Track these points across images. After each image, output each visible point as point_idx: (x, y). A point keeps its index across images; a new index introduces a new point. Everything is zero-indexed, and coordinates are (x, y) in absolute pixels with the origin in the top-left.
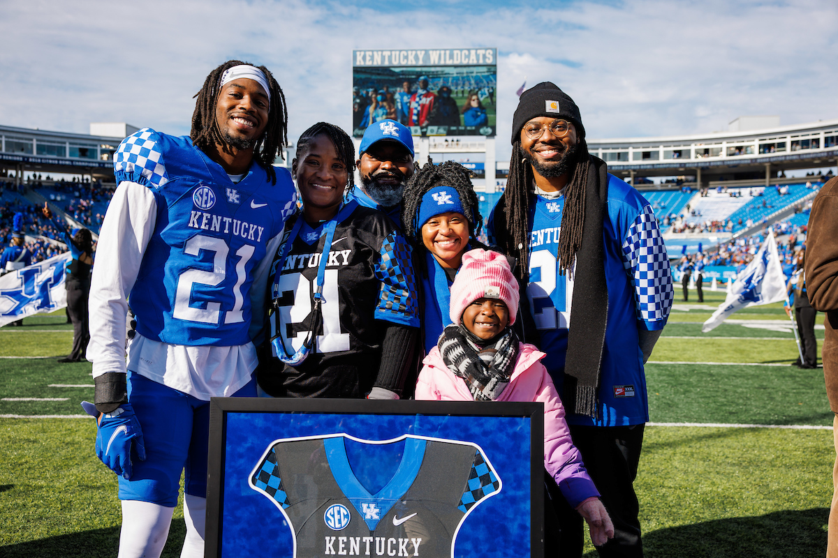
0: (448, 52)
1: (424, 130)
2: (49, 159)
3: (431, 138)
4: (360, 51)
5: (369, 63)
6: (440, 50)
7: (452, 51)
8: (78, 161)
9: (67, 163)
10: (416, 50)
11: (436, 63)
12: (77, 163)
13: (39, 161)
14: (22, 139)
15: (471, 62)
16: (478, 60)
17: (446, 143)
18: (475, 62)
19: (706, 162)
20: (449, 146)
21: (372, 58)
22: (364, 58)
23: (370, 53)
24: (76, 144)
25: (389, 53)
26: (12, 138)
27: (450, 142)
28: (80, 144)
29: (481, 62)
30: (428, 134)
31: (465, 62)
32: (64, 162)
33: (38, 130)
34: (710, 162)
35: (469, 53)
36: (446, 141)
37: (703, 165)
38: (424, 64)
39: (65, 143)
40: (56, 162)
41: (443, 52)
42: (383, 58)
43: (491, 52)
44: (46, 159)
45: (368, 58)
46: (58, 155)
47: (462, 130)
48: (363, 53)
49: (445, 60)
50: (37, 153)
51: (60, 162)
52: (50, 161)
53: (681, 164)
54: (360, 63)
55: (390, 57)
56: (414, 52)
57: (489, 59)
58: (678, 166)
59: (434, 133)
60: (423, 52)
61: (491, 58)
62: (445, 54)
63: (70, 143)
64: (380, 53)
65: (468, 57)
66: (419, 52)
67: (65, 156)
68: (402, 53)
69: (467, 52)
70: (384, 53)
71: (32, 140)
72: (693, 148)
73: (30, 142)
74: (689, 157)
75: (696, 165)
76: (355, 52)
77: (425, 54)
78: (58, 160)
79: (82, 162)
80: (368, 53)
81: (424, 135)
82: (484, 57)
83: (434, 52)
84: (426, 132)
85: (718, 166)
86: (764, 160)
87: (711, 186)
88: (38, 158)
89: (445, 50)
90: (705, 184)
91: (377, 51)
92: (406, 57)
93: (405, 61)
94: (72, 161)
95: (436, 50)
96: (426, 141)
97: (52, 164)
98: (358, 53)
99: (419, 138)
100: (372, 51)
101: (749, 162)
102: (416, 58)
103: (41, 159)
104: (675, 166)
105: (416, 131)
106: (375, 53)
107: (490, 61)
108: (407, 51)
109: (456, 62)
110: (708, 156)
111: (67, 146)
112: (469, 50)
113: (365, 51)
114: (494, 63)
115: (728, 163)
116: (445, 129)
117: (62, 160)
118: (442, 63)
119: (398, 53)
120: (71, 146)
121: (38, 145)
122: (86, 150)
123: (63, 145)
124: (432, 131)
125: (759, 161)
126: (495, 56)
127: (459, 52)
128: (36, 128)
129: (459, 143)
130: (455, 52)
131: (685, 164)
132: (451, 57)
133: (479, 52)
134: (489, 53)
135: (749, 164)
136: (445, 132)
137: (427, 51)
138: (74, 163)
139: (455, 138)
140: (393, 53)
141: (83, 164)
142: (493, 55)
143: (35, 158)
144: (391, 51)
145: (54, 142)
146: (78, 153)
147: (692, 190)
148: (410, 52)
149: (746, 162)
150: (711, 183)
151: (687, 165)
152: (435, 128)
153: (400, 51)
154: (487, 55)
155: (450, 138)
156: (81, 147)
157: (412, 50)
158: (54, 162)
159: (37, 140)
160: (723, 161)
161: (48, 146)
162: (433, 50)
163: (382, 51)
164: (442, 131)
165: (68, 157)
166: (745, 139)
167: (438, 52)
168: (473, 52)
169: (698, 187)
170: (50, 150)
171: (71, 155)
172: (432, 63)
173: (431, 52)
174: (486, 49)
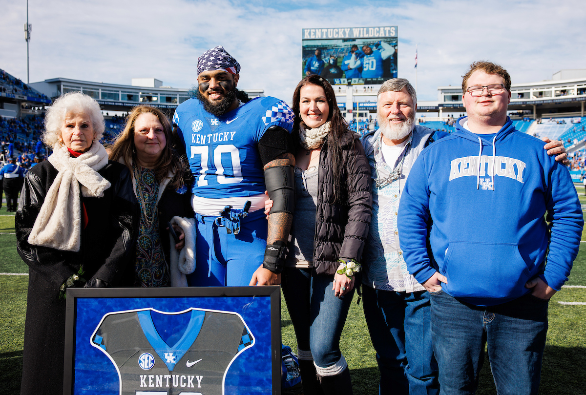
0: (365, 29)
1: (350, 81)
2: (109, 102)
3: (353, 86)
4: (307, 29)
5: (312, 37)
6: (360, 28)
7: (368, 28)
8: (127, 103)
9: (120, 104)
10: (344, 28)
11: (358, 36)
12: (126, 105)
13: (103, 103)
14: (92, 89)
15: (380, 36)
16: (385, 34)
17: (364, 89)
18: (383, 36)
19: (541, 101)
20: (367, 91)
21: (315, 33)
22: (310, 34)
23: (314, 30)
24: (125, 92)
25: (326, 30)
26: (87, 88)
27: (367, 89)
28: (128, 92)
29: (387, 35)
30: (352, 83)
31: (377, 36)
32: (118, 104)
33: (102, 83)
34: (543, 101)
35: (380, 30)
36: (365, 88)
37: (538, 102)
38: (349, 38)
39: (119, 91)
40: (114, 104)
41: (362, 29)
42: (322, 33)
43: (394, 29)
44: (107, 102)
45: (312, 34)
46: (114, 99)
47: (375, 81)
48: (309, 30)
49: (363, 35)
50: (102, 98)
51: (116, 104)
52: (110, 103)
53: (523, 102)
54: (307, 36)
55: (327, 33)
56: (343, 30)
57: (393, 33)
58: (522, 103)
59: (356, 83)
60: (349, 29)
61: (394, 32)
62: (363, 30)
63: (122, 92)
64: (320, 30)
65: (379, 32)
66: (346, 30)
67: (119, 100)
68: (335, 30)
69: (378, 29)
70: (323, 30)
71: (98, 90)
72: (531, 91)
73: (98, 91)
74: (529, 98)
75: (534, 103)
76: (303, 30)
77: (350, 30)
78: (115, 102)
79: (129, 103)
80: (312, 31)
81: (349, 84)
82: (389, 32)
83: (356, 29)
84: (351, 82)
85: (549, 103)
86: (581, 99)
87: (543, 117)
88: (102, 101)
89: (363, 28)
90: (539, 116)
91: (318, 29)
92: (338, 33)
93: (337, 35)
94: (123, 103)
95: (357, 28)
96: (351, 88)
97: (111, 105)
98: (306, 31)
99: (346, 86)
100: (315, 29)
101: (571, 100)
102: (344, 33)
103: (104, 102)
104: (519, 103)
105: (344, 82)
106: (317, 30)
107: (393, 35)
108: (338, 29)
109: (371, 36)
110: (542, 97)
111: (120, 93)
112: (379, 28)
113: (310, 29)
114: (396, 36)
115: (556, 101)
116: (363, 81)
117: (117, 102)
118: (361, 36)
119: (332, 30)
120: (122, 93)
121: (102, 93)
122: (132, 96)
123: (118, 93)
124: (355, 81)
125: (577, 99)
126: (396, 31)
127: (372, 29)
128: (101, 82)
129: (372, 89)
130: (370, 29)
131: (526, 102)
132: (368, 32)
133: (386, 28)
134: (393, 30)
135: (570, 102)
136: (363, 82)
137: (351, 29)
138: (124, 104)
139: (370, 86)
140: (329, 30)
141: (130, 105)
142: (395, 31)
143: (101, 101)
144: (327, 29)
145: (112, 91)
146: (126, 98)
147: (531, 120)
148: (340, 30)
149: (569, 100)
150: (543, 115)
151: (528, 103)
152: (357, 80)
153: (334, 29)
154: (391, 31)
155: (367, 86)
156: (129, 94)
157: (341, 28)
158: (112, 104)
159: (102, 90)
160: (553, 100)
161: (108, 93)
162: (355, 28)
163: (321, 29)
164: (361, 81)
165: (120, 100)
166: (568, 85)
167: (359, 29)
168: (382, 29)
169: (534, 117)
170: (110, 96)
171: (122, 99)
172: (354, 36)
173: (354, 29)
174: (391, 27)
